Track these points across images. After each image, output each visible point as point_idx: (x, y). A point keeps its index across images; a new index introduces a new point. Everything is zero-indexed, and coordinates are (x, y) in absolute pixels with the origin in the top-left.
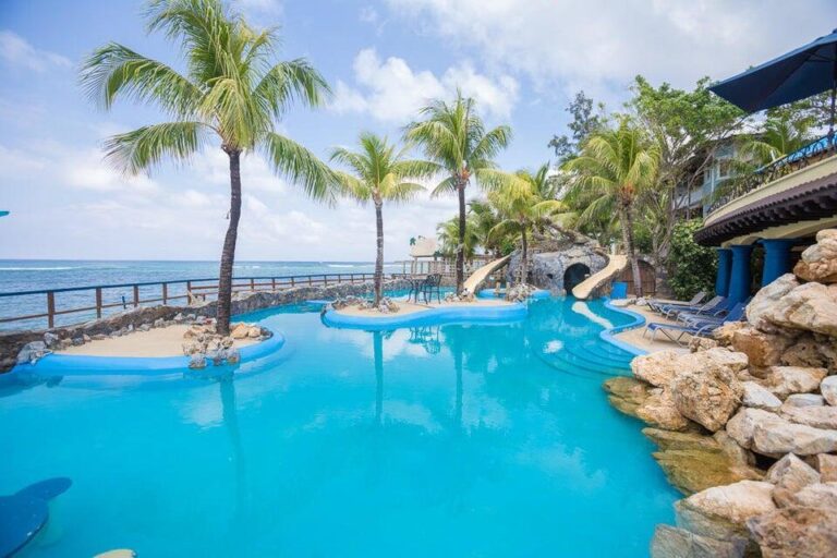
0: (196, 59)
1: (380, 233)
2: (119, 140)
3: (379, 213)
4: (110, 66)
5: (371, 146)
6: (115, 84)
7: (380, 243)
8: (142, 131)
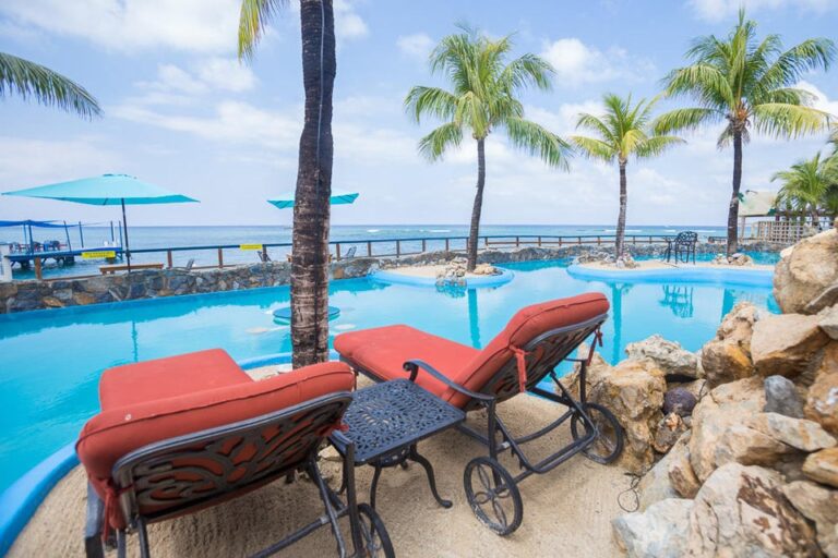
0: (456, 77)
1: (623, 191)
2: (425, 140)
3: (623, 172)
4: (416, 99)
5: (614, 105)
6: (419, 109)
7: (623, 201)
8: (433, 134)
